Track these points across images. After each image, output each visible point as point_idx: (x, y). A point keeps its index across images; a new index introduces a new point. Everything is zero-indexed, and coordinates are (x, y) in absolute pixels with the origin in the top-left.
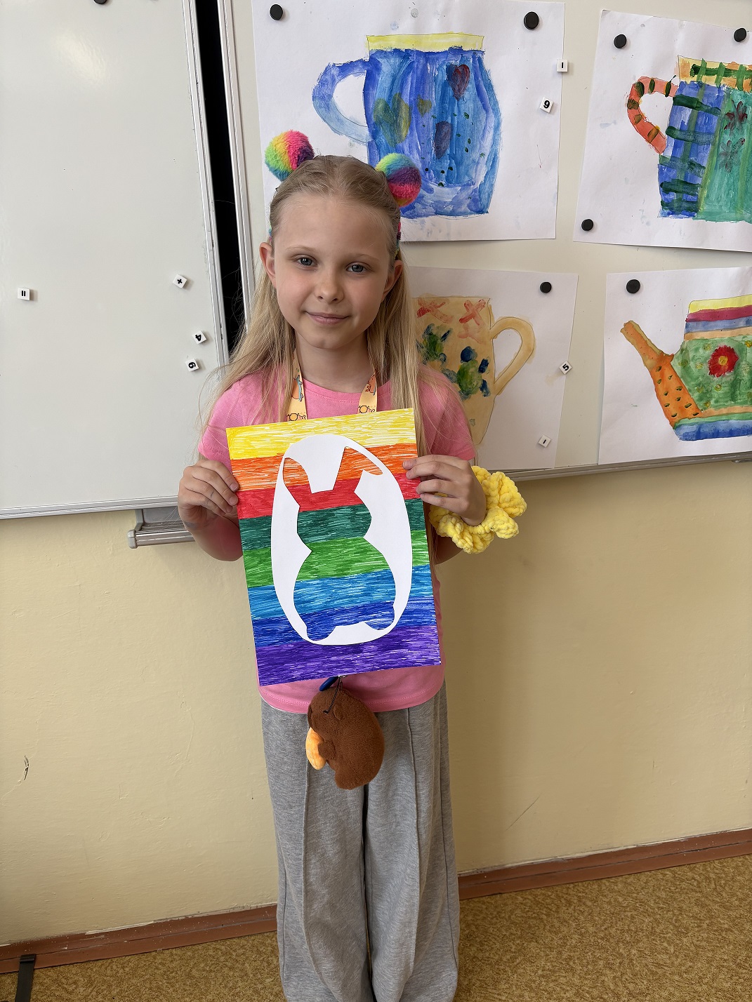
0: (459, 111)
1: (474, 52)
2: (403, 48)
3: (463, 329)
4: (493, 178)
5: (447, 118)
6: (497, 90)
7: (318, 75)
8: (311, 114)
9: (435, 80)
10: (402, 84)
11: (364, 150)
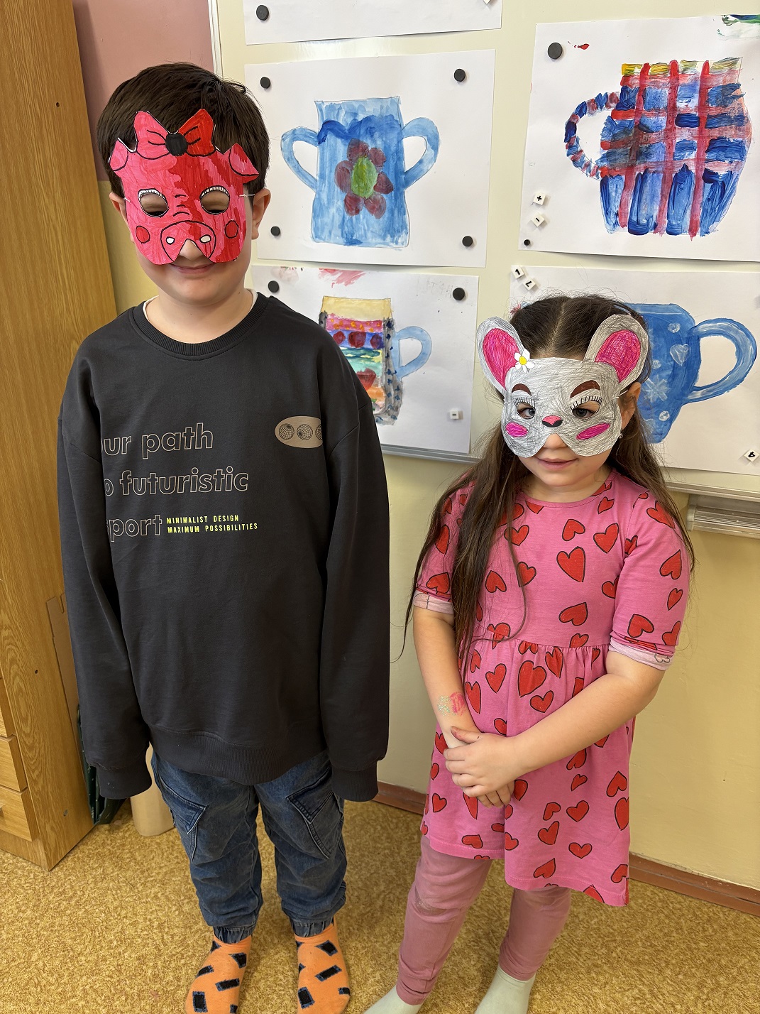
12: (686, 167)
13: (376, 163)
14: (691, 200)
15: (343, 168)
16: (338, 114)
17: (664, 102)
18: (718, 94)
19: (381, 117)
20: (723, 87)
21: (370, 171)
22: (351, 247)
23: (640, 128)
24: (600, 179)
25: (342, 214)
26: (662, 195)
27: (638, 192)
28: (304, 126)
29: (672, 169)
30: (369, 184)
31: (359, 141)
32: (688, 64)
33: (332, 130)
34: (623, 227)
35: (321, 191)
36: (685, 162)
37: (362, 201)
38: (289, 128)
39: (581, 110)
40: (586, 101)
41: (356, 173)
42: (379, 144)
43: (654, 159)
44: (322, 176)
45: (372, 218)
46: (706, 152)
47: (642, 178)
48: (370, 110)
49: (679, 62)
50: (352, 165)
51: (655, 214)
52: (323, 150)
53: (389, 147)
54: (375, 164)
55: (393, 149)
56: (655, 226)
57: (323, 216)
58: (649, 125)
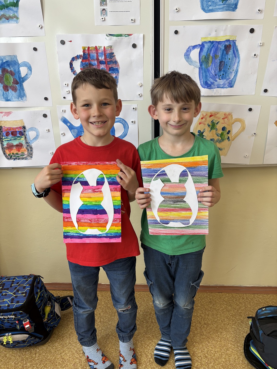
0: (227, 58)
1: (233, 41)
2: (212, 40)
3: (223, 121)
4: (236, 77)
5: (223, 60)
6: (239, 51)
7: (186, 49)
8: (183, 60)
9: (221, 49)
10: (211, 51)
11: (198, 69)
13: (12, 75)
15: (1, 77)
18: (109, 55)
19: (11, 61)
21: (10, 78)
22: (7, 102)
23: (90, 65)
25: (2, 91)
30: (11, 82)
31: (5, 68)
32: (100, 47)
37: (9, 87)
39: (73, 59)
41: (5, 78)
42: (12, 69)
45: (13, 92)
48: (8, 59)
49: (97, 46)
50: (4, 76)
53: (16, 70)
54: (11, 75)
55: (17, 71)
58: (93, 64)
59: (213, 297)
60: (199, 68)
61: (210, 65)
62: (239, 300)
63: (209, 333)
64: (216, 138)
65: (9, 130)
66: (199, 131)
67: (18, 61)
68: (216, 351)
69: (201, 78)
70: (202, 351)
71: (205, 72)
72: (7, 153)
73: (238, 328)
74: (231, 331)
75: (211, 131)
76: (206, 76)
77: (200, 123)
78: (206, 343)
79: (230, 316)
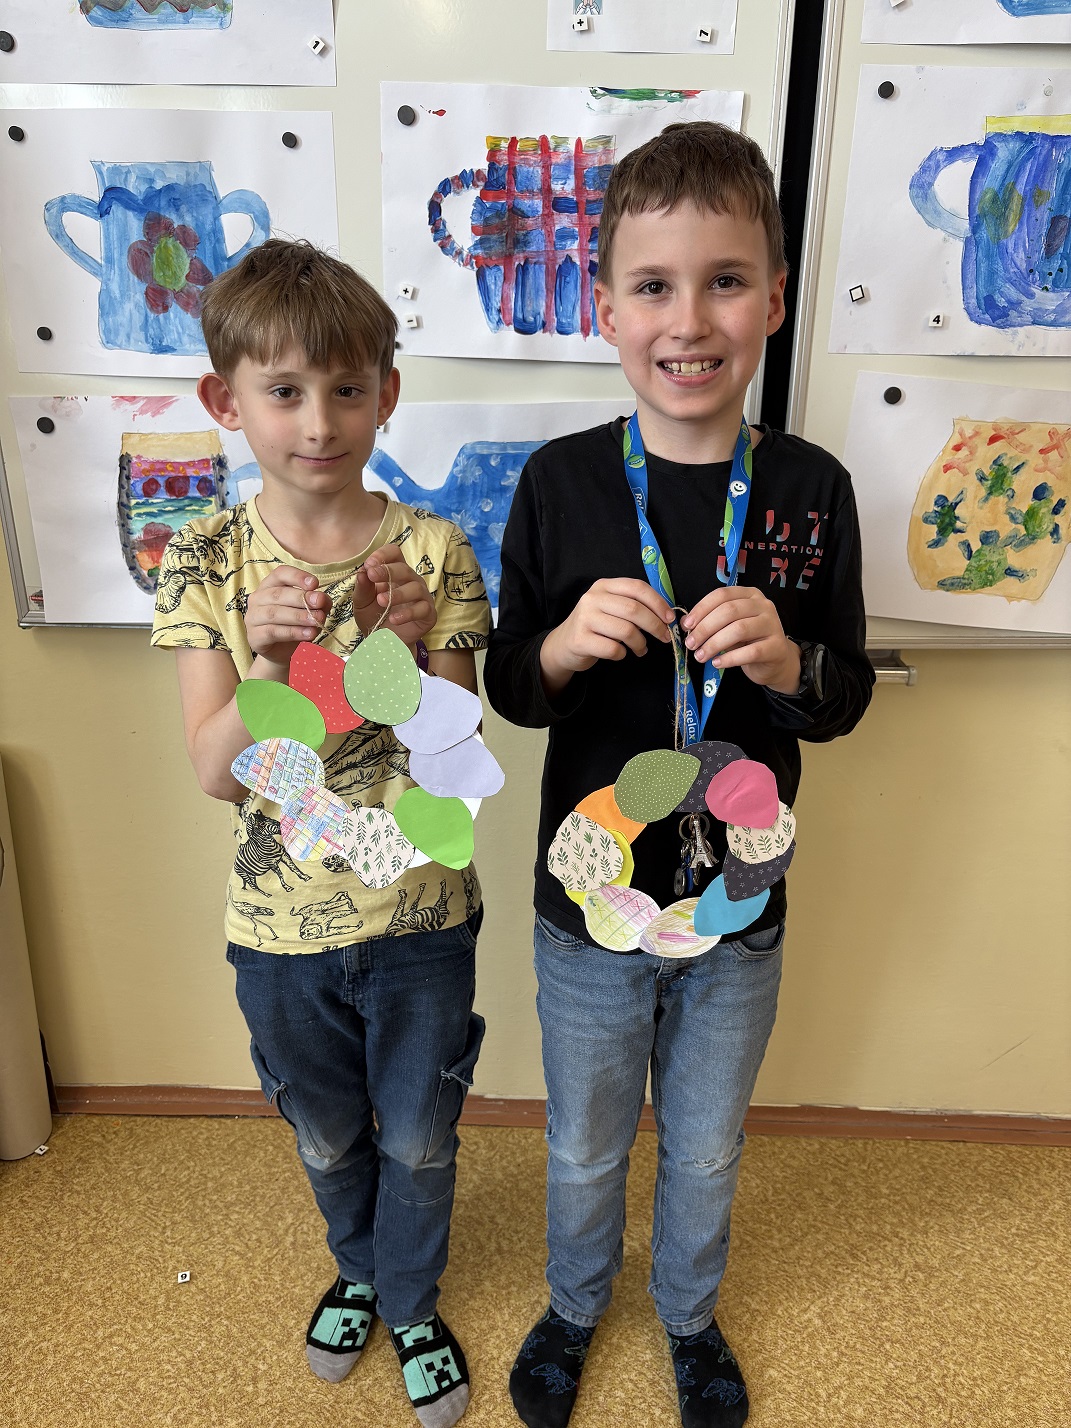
2: (1027, 130)
3: (1041, 461)
5: (1066, 211)
7: (920, 161)
8: (905, 205)
9: (1059, 168)
10: (1019, 171)
11: (958, 247)
12: (569, 258)
13: (186, 245)
14: (579, 294)
15: (139, 251)
16: (126, 179)
17: (538, 184)
18: (595, 175)
19: (188, 185)
20: (599, 168)
21: (178, 256)
22: (161, 356)
23: (514, 212)
24: (476, 269)
25: (143, 312)
26: (547, 290)
27: (521, 285)
28: (78, 192)
29: (555, 260)
30: (179, 273)
31: (159, 215)
32: (559, 141)
33: (118, 200)
34: (508, 325)
35: (109, 280)
36: (568, 253)
37: (171, 295)
38: (56, 195)
39: (445, 187)
40: (450, 176)
41: (158, 257)
42: (189, 220)
43: (534, 248)
44: (109, 260)
45: (187, 317)
46: (589, 241)
47: (523, 270)
48: (174, 176)
49: (549, 137)
50: (151, 247)
51: (542, 310)
52: (107, 225)
53: (203, 224)
54: (184, 246)
55: (208, 227)
56: (544, 324)
57: (115, 313)
58: (524, 208)
59: (931, 1158)
60: (967, 241)
61: (1011, 229)
62: (1037, 1174)
63: (939, 1305)
64: (1006, 528)
65: (160, 470)
66: (941, 500)
67: (213, 185)
68: (975, 1375)
69: (968, 282)
70: (919, 1376)
71: (989, 256)
72: (142, 564)
73: (1049, 1287)
74: (1024, 1298)
75: (986, 499)
76: (992, 274)
77: (947, 468)
78: (933, 1344)
79: (1013, 1235)
